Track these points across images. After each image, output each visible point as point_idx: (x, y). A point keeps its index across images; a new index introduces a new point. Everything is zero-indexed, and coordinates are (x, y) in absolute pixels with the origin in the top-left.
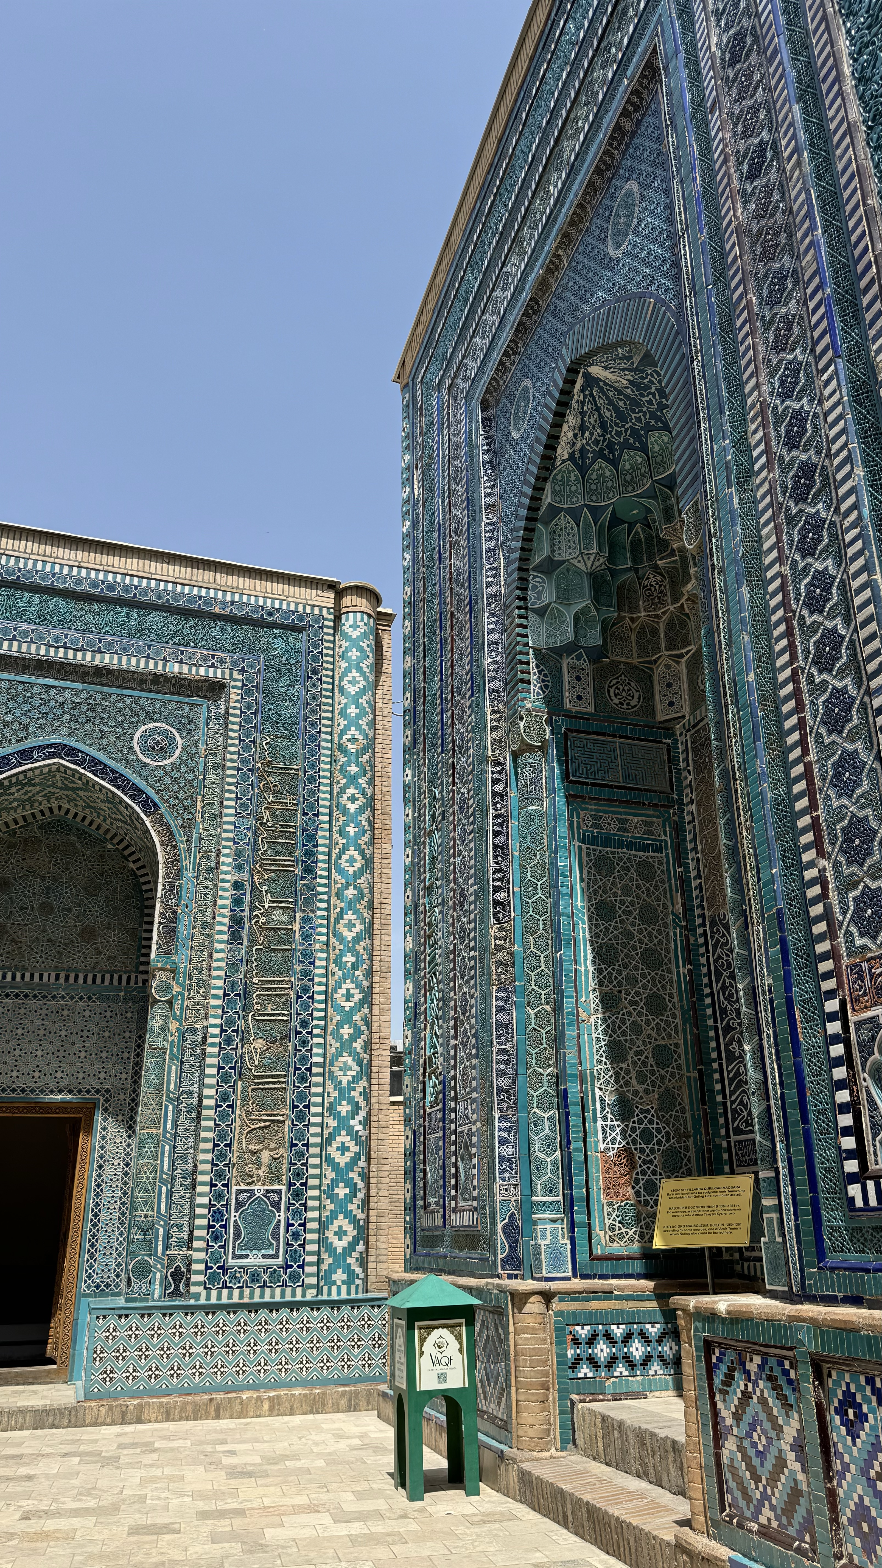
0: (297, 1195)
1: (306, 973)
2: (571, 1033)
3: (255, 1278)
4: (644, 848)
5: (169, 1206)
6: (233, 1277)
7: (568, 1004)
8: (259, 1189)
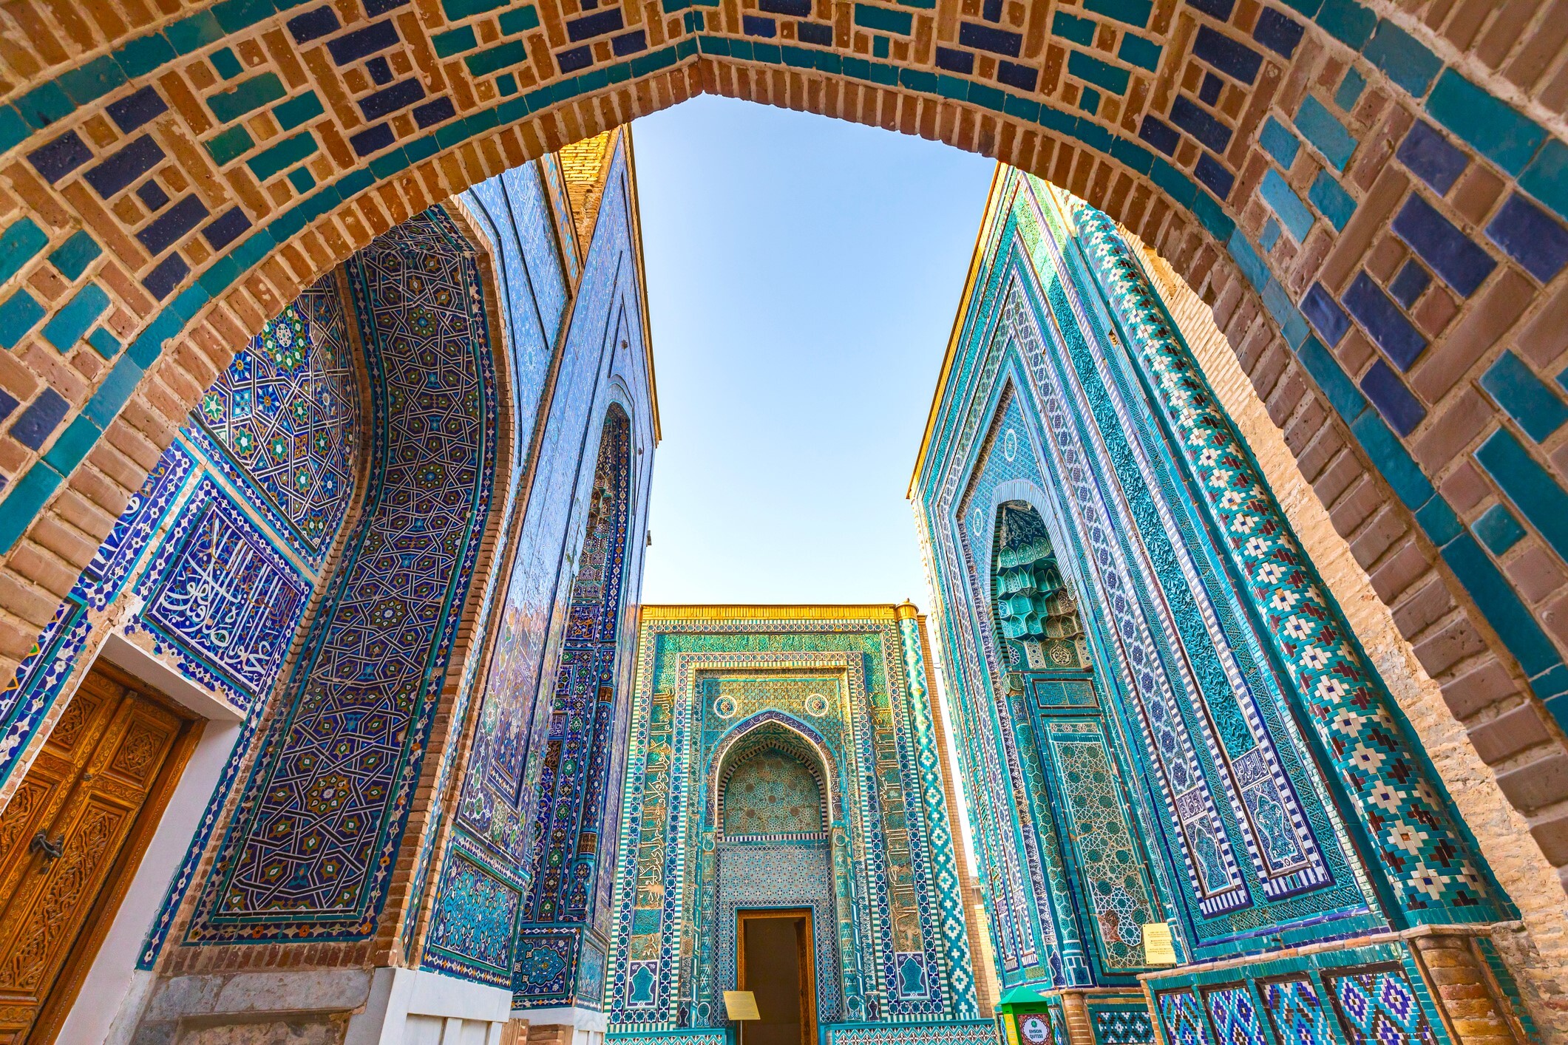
0: (931, 957)
1: (913, 825)
2: (1068, 847)
3: (916, 1007)
4: (1090, 740)
5: (863, 964)
6: (903, 1007)
7: (1063, 831)
8: (910, 953)
